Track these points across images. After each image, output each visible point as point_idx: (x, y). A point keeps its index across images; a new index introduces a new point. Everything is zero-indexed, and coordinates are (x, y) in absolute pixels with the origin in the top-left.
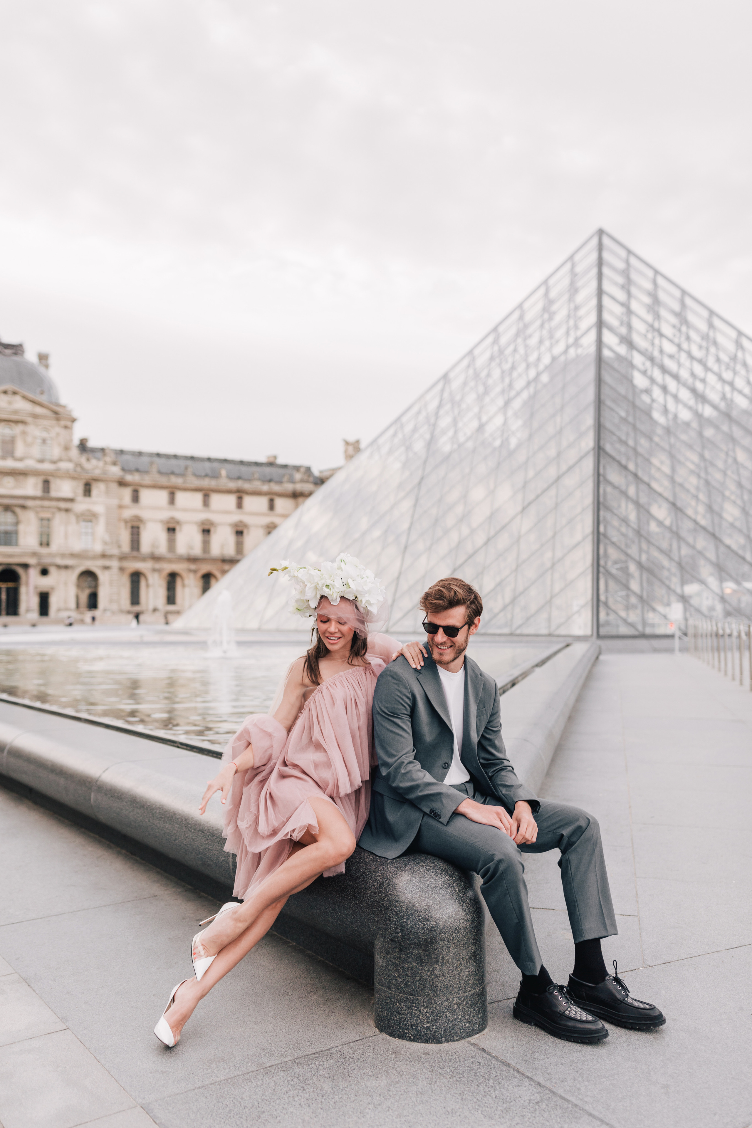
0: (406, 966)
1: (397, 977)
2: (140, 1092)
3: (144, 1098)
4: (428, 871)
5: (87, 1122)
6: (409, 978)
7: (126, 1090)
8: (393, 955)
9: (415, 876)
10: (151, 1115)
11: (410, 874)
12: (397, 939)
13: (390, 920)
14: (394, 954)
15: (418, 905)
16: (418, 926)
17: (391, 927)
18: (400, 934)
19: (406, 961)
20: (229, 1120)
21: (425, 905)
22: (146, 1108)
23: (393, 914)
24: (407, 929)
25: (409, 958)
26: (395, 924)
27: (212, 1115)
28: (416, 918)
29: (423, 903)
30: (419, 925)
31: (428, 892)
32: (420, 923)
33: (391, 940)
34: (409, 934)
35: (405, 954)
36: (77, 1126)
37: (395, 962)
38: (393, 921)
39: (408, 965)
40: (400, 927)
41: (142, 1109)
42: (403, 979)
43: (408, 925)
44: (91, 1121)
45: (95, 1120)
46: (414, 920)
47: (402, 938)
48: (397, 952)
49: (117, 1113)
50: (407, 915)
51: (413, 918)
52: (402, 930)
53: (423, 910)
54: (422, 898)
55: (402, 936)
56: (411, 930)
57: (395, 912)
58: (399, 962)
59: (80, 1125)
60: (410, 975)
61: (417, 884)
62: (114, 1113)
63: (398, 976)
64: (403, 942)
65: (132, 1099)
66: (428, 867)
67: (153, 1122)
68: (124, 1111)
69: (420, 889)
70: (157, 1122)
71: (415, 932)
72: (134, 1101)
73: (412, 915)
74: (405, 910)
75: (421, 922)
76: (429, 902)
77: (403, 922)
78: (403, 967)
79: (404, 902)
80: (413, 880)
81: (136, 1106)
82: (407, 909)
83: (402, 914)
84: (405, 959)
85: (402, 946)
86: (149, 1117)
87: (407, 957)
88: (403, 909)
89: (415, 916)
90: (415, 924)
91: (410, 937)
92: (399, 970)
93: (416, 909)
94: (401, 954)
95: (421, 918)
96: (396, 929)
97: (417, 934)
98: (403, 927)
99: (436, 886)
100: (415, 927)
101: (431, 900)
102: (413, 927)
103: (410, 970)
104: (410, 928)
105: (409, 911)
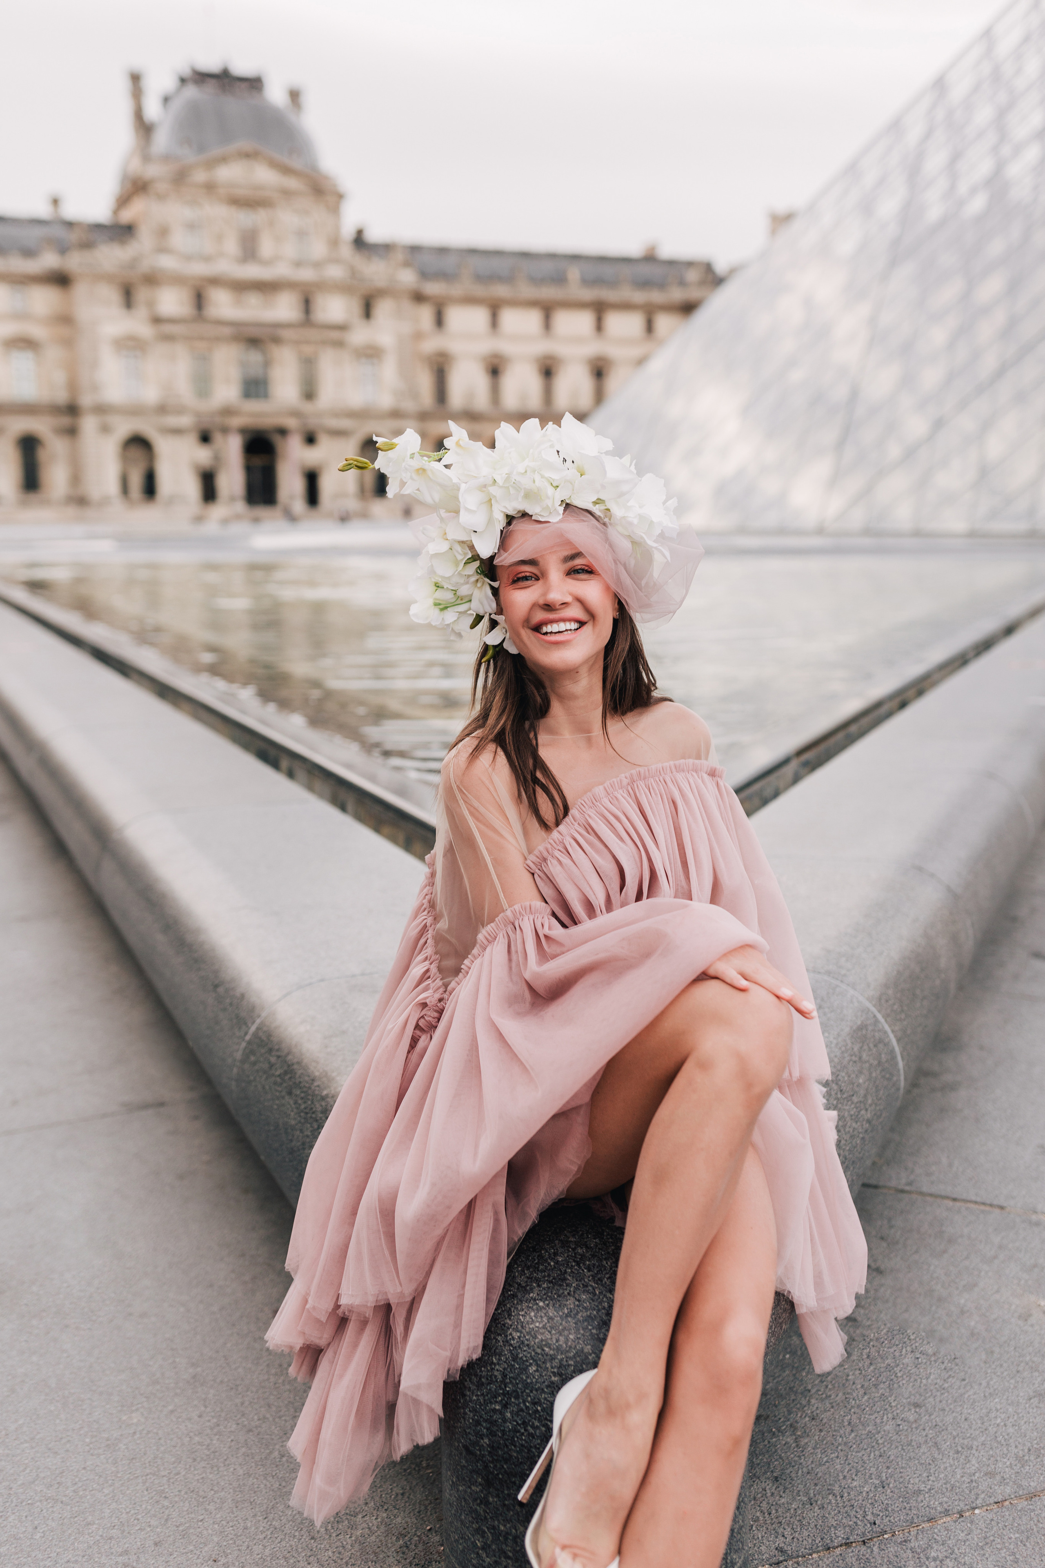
0: (502, 1528)
1: (478, 1548)
4: (578, 1264)
6: (509, 1561)
8: (470, 1487)
9: (540, 1275)
11: (528, 1269)
12: (480, 1450)
13: (464, 1395)
14: (473, 1488)
15: (534, 1368)
16: (531, 1430)
17: (465, 1413)
18: (486, 1441)
19: (501, 1514)
21: (553, 1373)
23: (470, 1380)
24: (503, 1432)
25: (509, 1510)
26: (474, 1410)
28: (527, 1407)
29: (548, 1365)
30: (533, 1427)
31: (566, 1333)
32: (537, 1423)
33: (466, 1448)
34: (507, 1446)
35: (498, 1496)
37: (476, 1509)
38: (471, 1401)
39: (505, 1526)
40: (486, 1421)
42: (494, 1558)
43: (505, 1420)
46: (522, 1410)
47: (490, 1452)
48: (480, 1484)
50: (504, 1394)
51: (518, 1405)
52: (492, 1434)
53: (547, 1387)
54: (547, 1349)
55: (493, 1448)
56: (513, 1438)
57: (476, 1375)
58: (485, 1511)
60: (510, 1554)
61: (541, 1304)
63: (483, 1548)
64: (492, 1462)
66: (580, 1251)
69: (545, 1319)
71: (522, 1445)
73: (517, 1398)
74: (500, 1377)
75: (540, 1420)
76: (565, 1363)
77: (494, 1410)
78: (494, 1528)
79: (500, 1355)
80: (532, 1290)
82: (504, 1376)
83: (493, 1387)
84: (498, 1509)
85: (492, 1473)
87: (505, 1505)
88: (496, 1373)
89: (524, 1402)
90: (524, 1423)
91: (511, 1456)
92: (484, 1532)
93: (529, 1381)
94: (489, 1493)
95: (539, 1408)
96: (476, 1426)
97: (529, 1451)
98: (493, 1423)
99: (590, 1317)
100: (523, 1431)
101: (571, 1358)
102: (519, 1431)
103: (510, 1542)
104: (510, 1431)
105: (511, 1382)
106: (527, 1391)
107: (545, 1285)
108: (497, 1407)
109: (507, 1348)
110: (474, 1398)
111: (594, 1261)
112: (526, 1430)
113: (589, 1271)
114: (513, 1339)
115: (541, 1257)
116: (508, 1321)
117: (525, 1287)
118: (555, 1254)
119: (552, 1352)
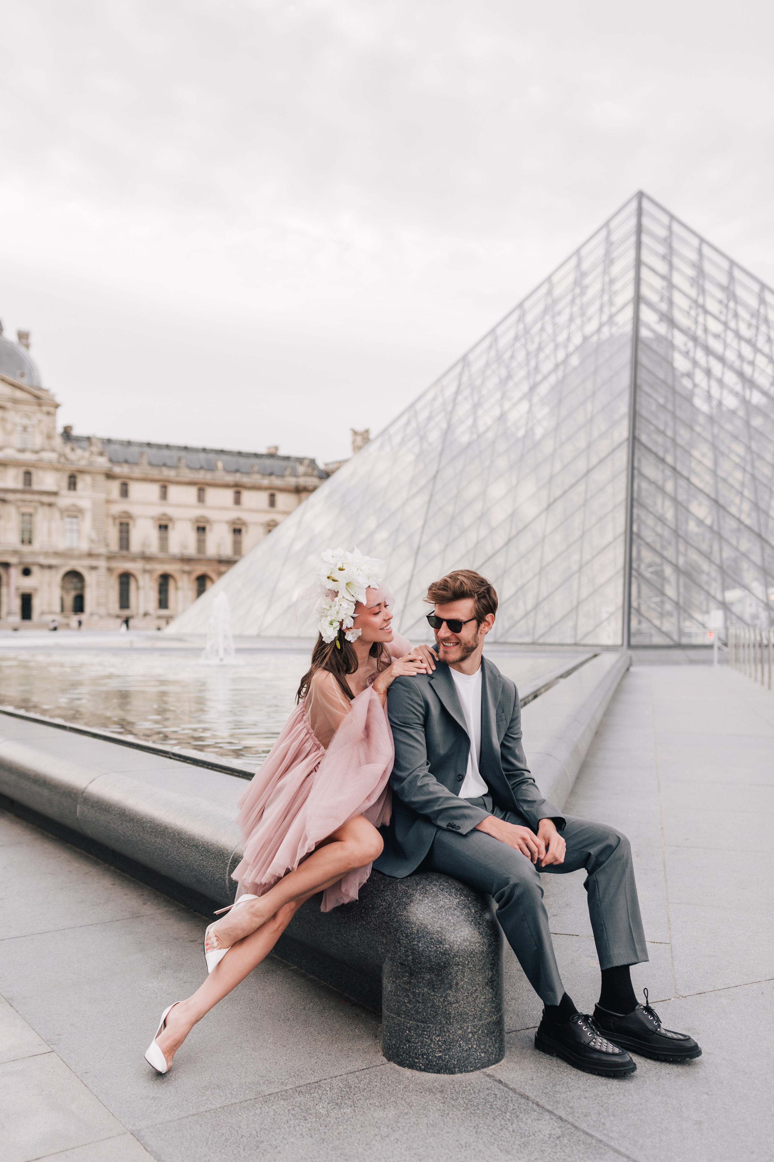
0: (417, 991)
1: (406, 1003)
2: (130, 1118)
3: (134, 1125)
4: (442, 891)
5: (74, 1148)
6: (420, 1004)
7: (115, 1116)
8: (402, 979)
9: (427, 895)
10: (142, 1142)
11: (422, 894)
12: (408, 962)
13: (399, 943)
14: (404, 979)
15: (430, 926)
16: (430, 949)
17: (400, 949)
18: (411, 957)
19: (417, 986)
20: (226, 1149)
21: (438, 927)
22: (137, 1136)
23: (402, 936)
24: (418, 952)
25: (420, 983)
26: (405, 947)
27: (207, 1144)
28: (429, 941)
29: (436, 924)
30: (431, 948)
31: (441, 913)
32: (432, 946)
33: (401, 964)
34: (420, 957)
35: (416, 979)
36: (62, 1151)
37: (405, 987)
38: (403, 944)
39: (418, 990)
40: (410, 949)
41: (132, 1136)
42: (413, 1005)
43: (419, 947)
44: (78, 1147)
45: (82, 1146)
46: (426, 942)
47: (412, 962)
48: (407, 976)
49: (106, 1139)
50: (418, 938)
51: (424, 941)
52: (413, 954)
54: (434, 919)
55: (413, 959)
56: (423, 953)
57: (405, 933)
58: (409, 987)
59: (66, 1150)
60: (421, 1001)
61: (430, 904)
62: (103, 1140)
63: (408, 1002)
64: (413, 965)
65: (121, 1126)
66: (441, 887)
67: (144, 1149)
68: (113, 1137)
69: (432, 909)
70: (149, 1150)
71: (426, 956)
72: (124, 1128)
73: (424, 938)
74: (416, 932)
75: (433, 945)
76: (442, 923)
77: (414, 945)
78: (413, 992)
79: (415, 924)
80: (425, 900)
81: (126, 1133)
82: (418, 931)
83: (413, 936)
84: (415, 984)
85: (413, 970)
86: (140, 1144)
87: (418, 982)
88: (414, 931)
89: (427, 939)
90: (427, 947)
91: (421, 961)
92: (409, 995)
93: (428, 931)
94: (412, 978)
95: (433, 940)
96: (406, 952)
97: (429, 957)
98: (413, 949)
99: (450, 907)
100: (426, 950)
101: (444, 921)
102: (425, 950)
103: (421, 996)
104: (421, 951)
105: (421, 932)
106: (428, 935)
107: (430, 898)
108: (415, 943)
109: (418, 921)
110: (405, 942)
111: (448, 890)
112: (428, 949)
113: (447, 892)
114: (420, 917)
115: (426, 890)
116: (417, 912)
117: (422, 900)
118: (432, 888)
119: (436, 920)
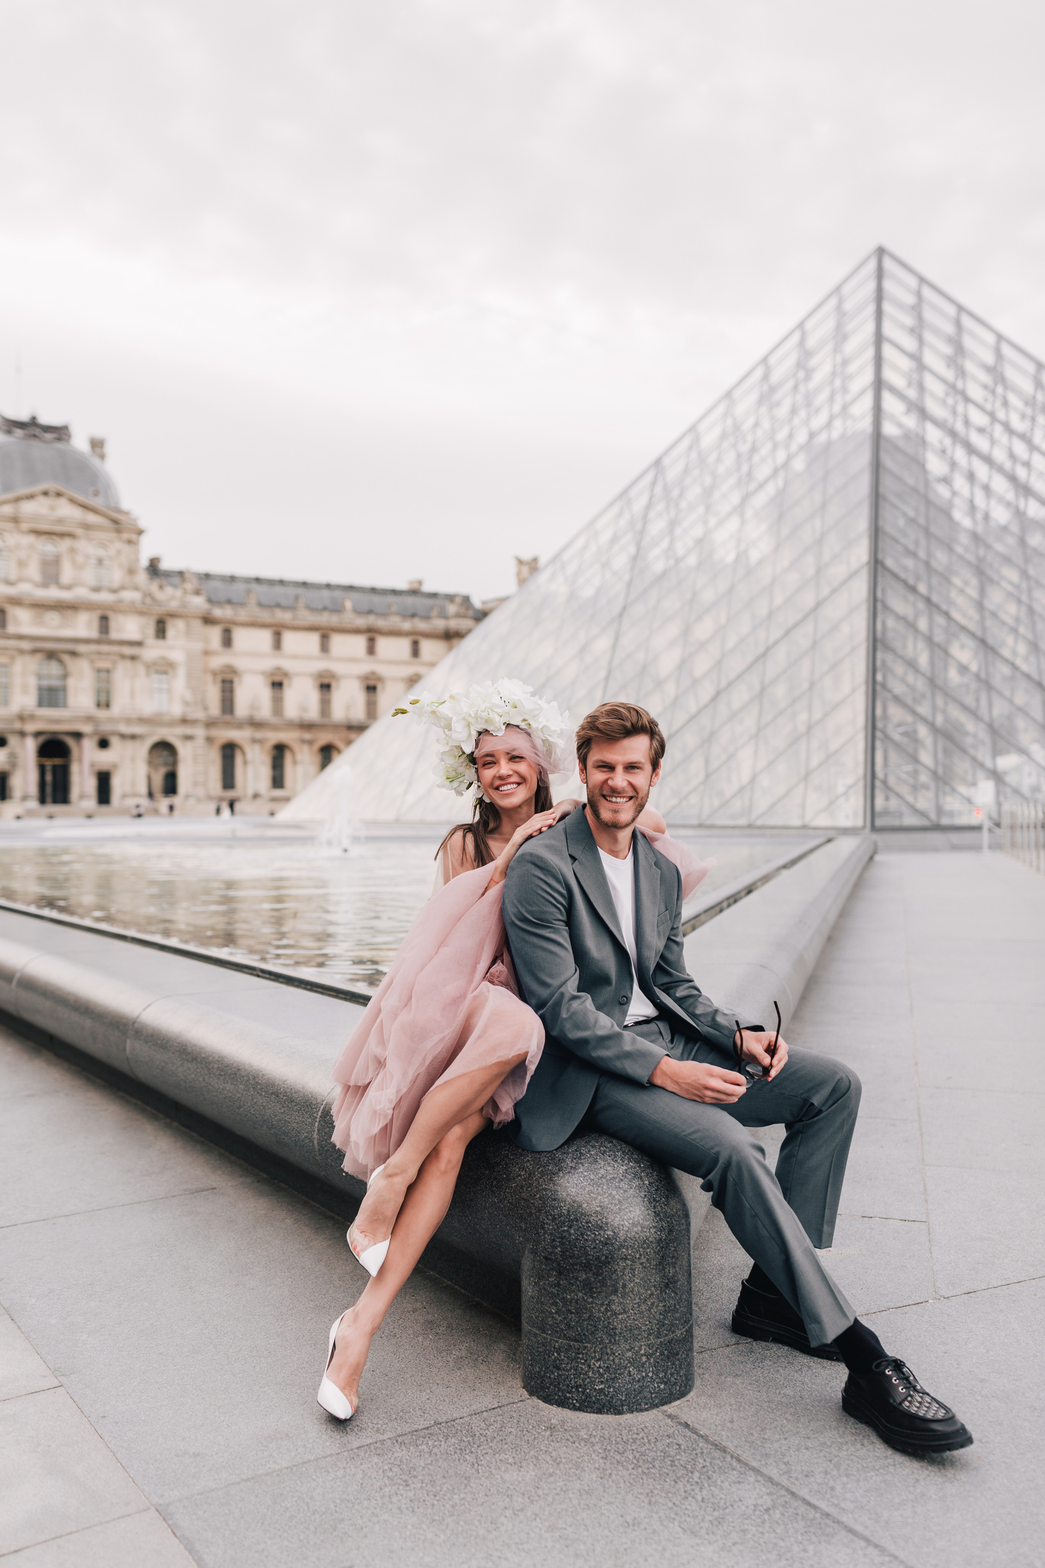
0: (568, 1297)
1: (554, 1313)
2: (157, 1485)
3: (162, 1496)
4: (603, 1154)
5: (71, 1533)
6: (573, 1315)
7: (136, 1482)
8: (548, 1280)
9: (582, 1161)
10: (170, 1522)
11: (575, 1159)
12: (555, 1256)
13: (543, 1228)
14: (550, 1279)
15: (586, 1205)
16: (586, 1237)
17: (545, 1238)
18: (559, 1249)
19: (568, 1290)
20: (289, 1531)
21: (597, 1206)
22: (164, 1513)
23: (548, 1219)
24: (570, 1242)
25: (572, 1286)
26: (551, 1234)
27: (263, 1524)
28: (583, 1225)
29: (594, 1202)
30: (587, 1235)
31: (601, 1186)
32: (589, 1233)
33: (546, 1258)
34: (572, 1249)
35: (566, 1279)
36: (54, 1538)
37: (552, 1291)
38: (549, 1230)
39: (570, 1295)
40: (558, 1238)
41: (157, 1513)
42: (563, 1316)
43: (570, 1235)
44: (76, 1532)
45: (83, 1529)
46: (580, 1227)
47: (561, 1255)
48: (555, 1276)
49: (119, 1518)
50: (569, 1221)
51: (578, 1225)
52: (562, 1244)
53: (594, 1213)
54: (592, 1195)
55: (562, 1252)
56: (576, 1243)
57: (551, 1215)
58: (558, 1290)
59: (60, 1537)
60: (574, 1311)
61: (586, 1174)
62: (114, 1520)
63: (556, 1313)
64: (563, 1261)
65: (144, 1497)
66: (602, 1149)
67: (172, 1534)
68: (129, 1515)
69: (589, 1181)
70: (178, 1534)
71: (581, 1247)
72: (146, 1501)
73: (577, 1221)
74: (566, 1213)
75: (591, 1231)
76: (602, 1200)
77: (564, 1231)
78: (563, 1298)
79: (565, 1201)
80: (579, 1168)
81: (149, 1509)
82: (569, 1211)
83: (562, 1218)
84: (566, 1287)
85: (562, 1267)
86: (166, 1525)
87: (570, 1283)
88: (563, 1211)
89: (581, 1223)
90: (582, 1234)
91: (574, 1254)
92: (557, 1303)
93: (583, 1211)
94: (561, 1279)
95: (590, 1225)
96: (553, 1242)
97: (585, 1249)
98: (563, 1238)
99: (614, 1177)
100: (581, 1238)
101: (606, 1198)
102: (579, 1239)
103: (573, 1304)
104: (573, 1240)
105: (573, 1214)
106: (583, 1217)
107: (587, 1165)
108: (566, 1229)
109: (569, 1197)
110: (551, 1227)
111: (612, 1153)
112: (583, 1238)
113: (609, 1157)
114: (572, 1192)
115: (581, 1153)
116: (568, 1184)
117: (575, 1168)
119: (595, 1196)
